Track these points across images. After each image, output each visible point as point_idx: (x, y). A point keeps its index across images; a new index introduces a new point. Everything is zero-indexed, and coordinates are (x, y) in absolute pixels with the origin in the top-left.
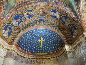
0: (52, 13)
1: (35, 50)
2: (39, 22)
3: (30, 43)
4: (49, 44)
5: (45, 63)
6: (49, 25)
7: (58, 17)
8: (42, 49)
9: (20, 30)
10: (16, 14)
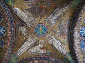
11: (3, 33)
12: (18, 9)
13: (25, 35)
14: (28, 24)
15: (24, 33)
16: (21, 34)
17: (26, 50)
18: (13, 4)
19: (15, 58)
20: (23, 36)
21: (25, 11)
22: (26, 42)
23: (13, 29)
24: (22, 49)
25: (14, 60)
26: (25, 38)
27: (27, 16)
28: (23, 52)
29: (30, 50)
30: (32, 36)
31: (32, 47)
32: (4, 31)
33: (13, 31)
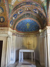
0: (34, 10)
1: (24, 30)
2: (26, 15)
3: (22, 27)
4: (32, 27)
5: (30, 37)
6: (32, 17)
7: (37, 13)
8: (29, 29)
9: (16, 21)
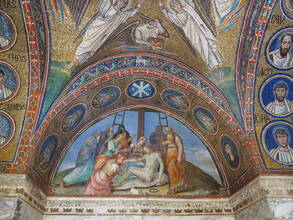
10: (257, 91)
11: (148, 85)
12: (80, 51)
13: (162, 30)
14: (123, 18)
15: (157, 30)
16: (159, 40)
17: (211, 36)
18: (68, 63)
19: (221, 74)
20: (166, 34)
21: (81, 28)
22: (185, 30)
23: (139, 61)
24: (202, 51)
25: (227, 79)
26: (172, 32)
27: (98, 22)
28: (215, 46)
29: (217, 23)
30: (168, 6)
31: (208, 15)
32: (142, 83)
33: (144, 61)
